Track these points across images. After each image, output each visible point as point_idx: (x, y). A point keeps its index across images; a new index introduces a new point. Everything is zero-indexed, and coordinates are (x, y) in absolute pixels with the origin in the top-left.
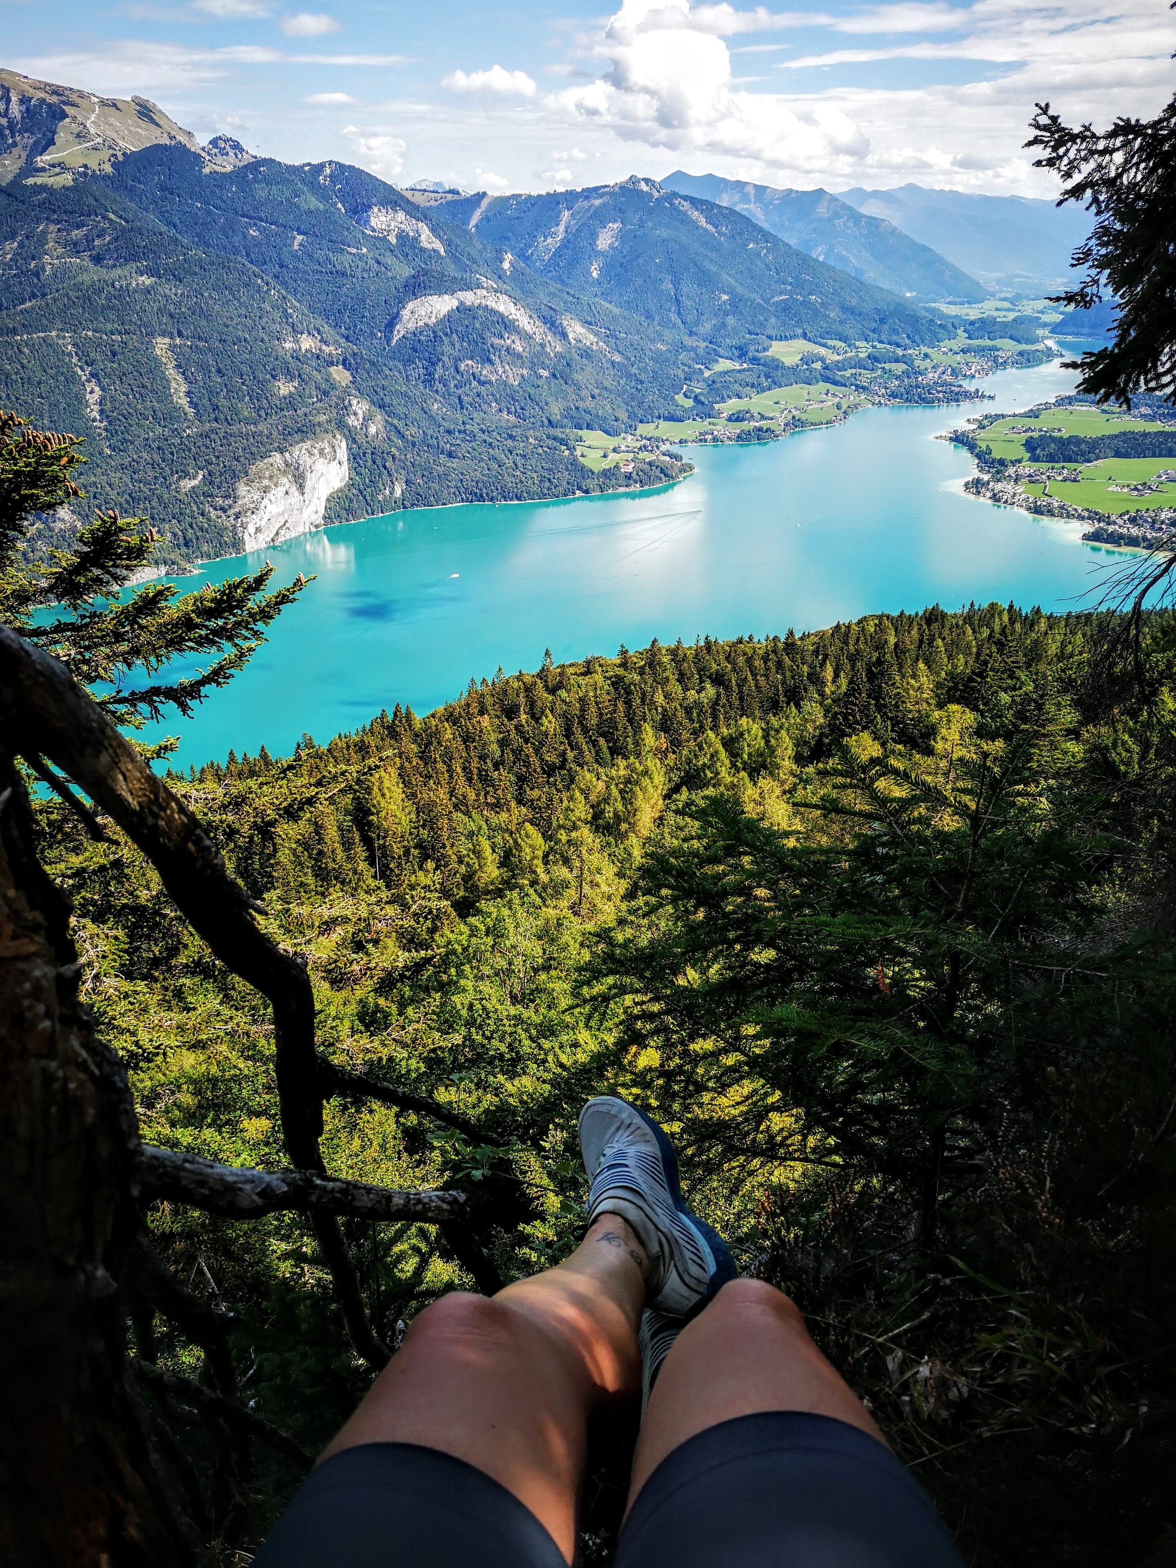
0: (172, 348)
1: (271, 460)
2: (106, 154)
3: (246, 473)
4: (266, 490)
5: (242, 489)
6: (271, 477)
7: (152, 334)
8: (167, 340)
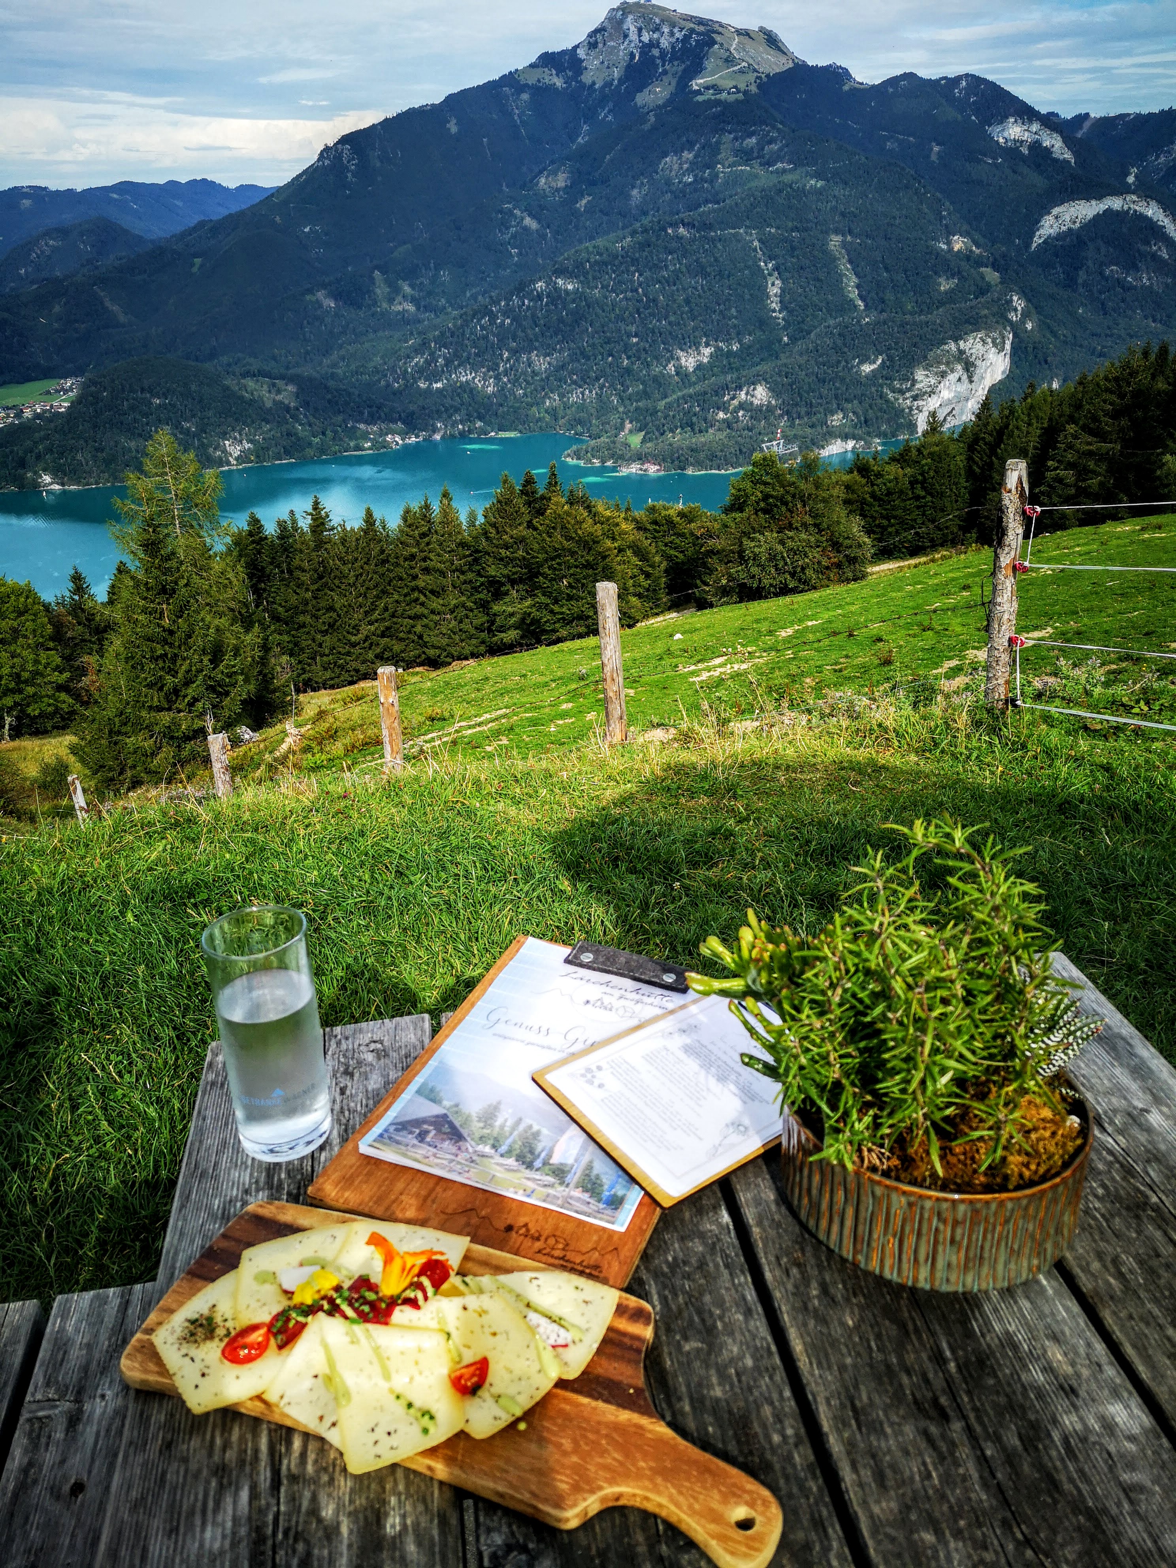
0: (844, 244)
1: (946, 347)
2: (751, 77)
3: (925, 358)
4: (943, 375)
5: (920, 374)
6: (948, 364)
7: (826, 232)
8: (839, 238)
